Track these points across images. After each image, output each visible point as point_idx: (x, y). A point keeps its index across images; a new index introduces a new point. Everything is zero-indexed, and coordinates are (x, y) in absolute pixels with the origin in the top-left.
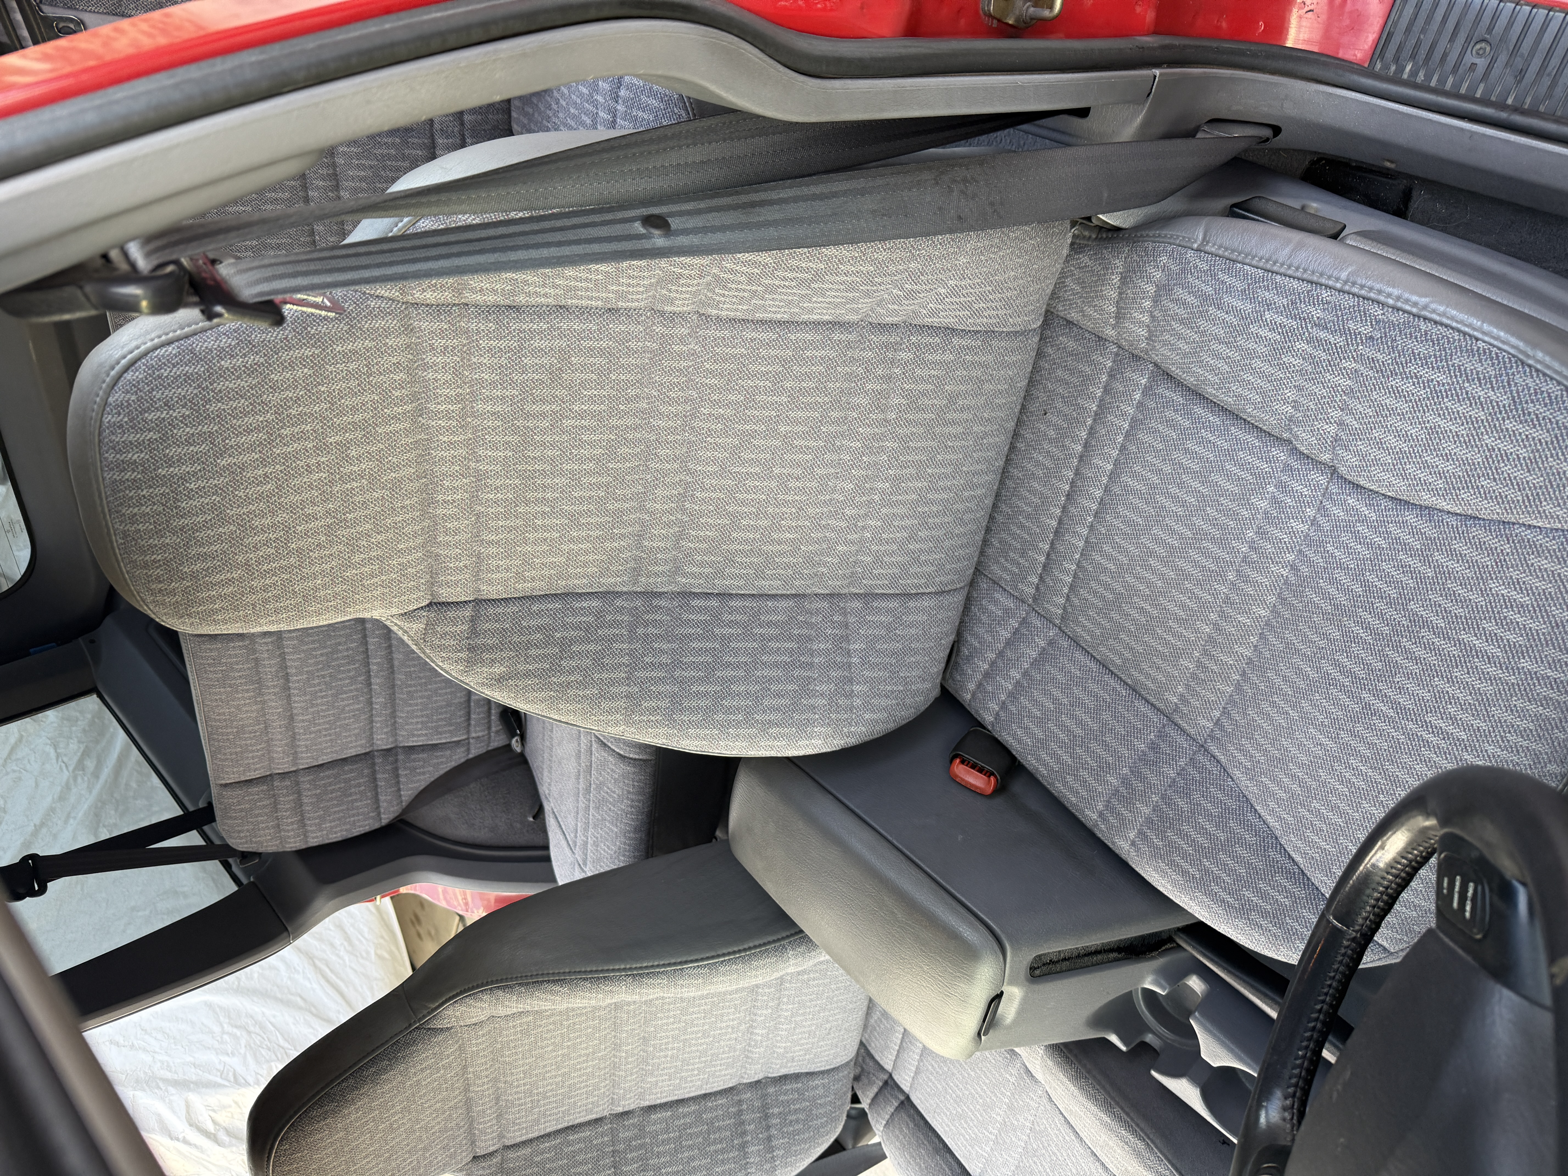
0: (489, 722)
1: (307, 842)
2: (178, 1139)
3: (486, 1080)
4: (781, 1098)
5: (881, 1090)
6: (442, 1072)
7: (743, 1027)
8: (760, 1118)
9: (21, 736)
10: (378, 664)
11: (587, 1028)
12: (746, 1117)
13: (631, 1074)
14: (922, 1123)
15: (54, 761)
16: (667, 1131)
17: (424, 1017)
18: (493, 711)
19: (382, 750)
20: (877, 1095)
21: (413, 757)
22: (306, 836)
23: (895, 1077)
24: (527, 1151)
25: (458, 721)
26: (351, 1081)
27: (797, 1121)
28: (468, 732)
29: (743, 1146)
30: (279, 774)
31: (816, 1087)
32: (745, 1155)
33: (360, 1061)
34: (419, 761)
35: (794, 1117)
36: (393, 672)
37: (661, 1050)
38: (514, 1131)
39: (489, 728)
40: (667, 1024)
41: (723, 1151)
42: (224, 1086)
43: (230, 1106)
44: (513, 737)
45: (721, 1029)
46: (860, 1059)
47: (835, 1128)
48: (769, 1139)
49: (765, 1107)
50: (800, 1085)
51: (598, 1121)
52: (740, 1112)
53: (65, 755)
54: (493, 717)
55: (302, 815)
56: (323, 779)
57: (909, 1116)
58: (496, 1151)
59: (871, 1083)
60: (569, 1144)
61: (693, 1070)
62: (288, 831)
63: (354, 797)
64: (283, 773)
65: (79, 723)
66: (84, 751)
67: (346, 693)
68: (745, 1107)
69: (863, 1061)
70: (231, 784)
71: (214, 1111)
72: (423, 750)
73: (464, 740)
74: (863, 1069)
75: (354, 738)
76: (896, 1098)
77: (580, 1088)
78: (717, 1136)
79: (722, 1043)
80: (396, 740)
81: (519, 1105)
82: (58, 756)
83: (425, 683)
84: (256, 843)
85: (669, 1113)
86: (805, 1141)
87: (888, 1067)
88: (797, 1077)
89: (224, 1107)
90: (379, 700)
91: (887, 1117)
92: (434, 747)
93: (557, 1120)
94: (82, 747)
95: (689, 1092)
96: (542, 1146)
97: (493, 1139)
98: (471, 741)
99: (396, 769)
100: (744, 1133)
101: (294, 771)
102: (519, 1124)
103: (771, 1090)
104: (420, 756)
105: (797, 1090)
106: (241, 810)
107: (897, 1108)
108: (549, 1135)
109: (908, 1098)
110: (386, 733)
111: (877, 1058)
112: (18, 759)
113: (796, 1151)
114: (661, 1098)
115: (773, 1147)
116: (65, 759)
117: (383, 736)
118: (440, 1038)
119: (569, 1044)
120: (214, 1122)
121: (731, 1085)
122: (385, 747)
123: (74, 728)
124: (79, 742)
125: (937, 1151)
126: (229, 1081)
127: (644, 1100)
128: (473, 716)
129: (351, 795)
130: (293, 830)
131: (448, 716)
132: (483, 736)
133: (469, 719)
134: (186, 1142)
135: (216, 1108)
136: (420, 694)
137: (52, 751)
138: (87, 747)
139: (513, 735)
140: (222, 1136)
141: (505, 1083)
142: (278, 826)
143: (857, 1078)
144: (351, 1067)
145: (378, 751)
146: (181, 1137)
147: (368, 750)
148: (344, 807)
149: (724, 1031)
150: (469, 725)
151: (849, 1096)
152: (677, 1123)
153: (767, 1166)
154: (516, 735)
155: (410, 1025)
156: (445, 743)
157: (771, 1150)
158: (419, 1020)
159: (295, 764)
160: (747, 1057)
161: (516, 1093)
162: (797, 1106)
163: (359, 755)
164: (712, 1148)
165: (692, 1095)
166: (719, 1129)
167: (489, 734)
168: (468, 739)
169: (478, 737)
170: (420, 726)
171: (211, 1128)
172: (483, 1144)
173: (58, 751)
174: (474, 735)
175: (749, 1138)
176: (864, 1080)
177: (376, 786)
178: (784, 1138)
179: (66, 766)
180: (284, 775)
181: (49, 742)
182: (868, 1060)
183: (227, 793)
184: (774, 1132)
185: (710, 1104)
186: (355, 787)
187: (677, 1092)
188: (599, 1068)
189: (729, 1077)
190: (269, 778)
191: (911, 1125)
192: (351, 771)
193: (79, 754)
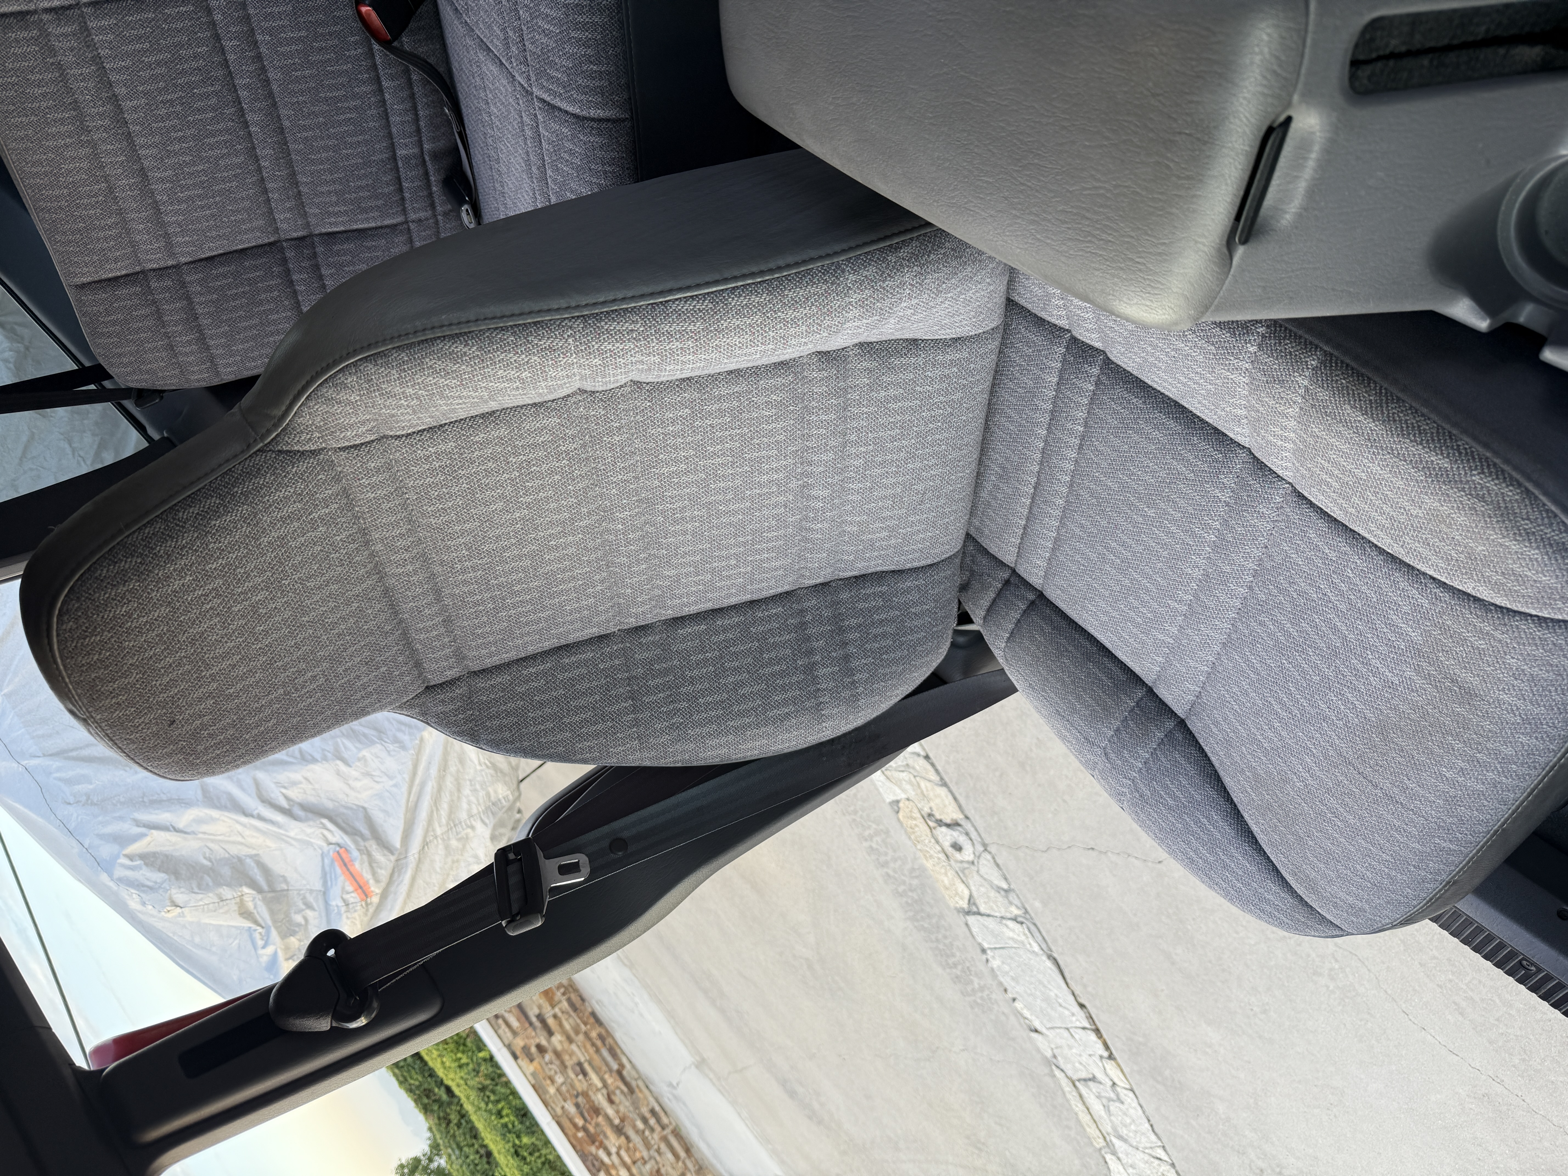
0: (430, 195)
1: (218, 374)
2: (252, 816)
3: (407, 556)
4: (860, 605)
5: (999, 594)
6: (322, 529)
7: (793, 484)
8: (832, 631)
9: (33, 434)
10: (247, 87)
11: (552, 472)
12: (812, 631)
13: (638, 561)
14: (1063, 624)
15: (70, 456)
16: (703, 650)
17: (269, 432)
18: (432, 178)
19: (292, 239)
20: (994, 601)
21: (336, 248)
22: (214, 365)
23: (1021, 571)
24: (504, 678)
25: (386, 190)
26: (159, 526)
27: (884, 635)
28: (404, 211)
29: (810, 668)
30: (154, 270)
31: (908, 591)
32: (815, 680)
33: (171, 497)
34: (344, 254)
35: (879, 630)
36: (274, 104)
37: (676, 522)
38: (478, 647)
39: (433, 206)
40: (677, 474)
41: (782, 674)
42: (291, 763)
43: (300, 783)
44: (461, 206)
45: (760, 485)
46: (968, 560)
47: (938, 647)
48: (847, 658)
49: (837, 618)
50: (884, 588)
51: (602, 638)
52: (803, 625)
53: (81, 449)
54: (434, 189)
55: (200, 331)
56: (217, 277)
57: (1044, 619)
58: (459, 679)
59: (985, 588)
60: (564, 669)
61: (728, 558)
62: (186, 354)
63: (267, 307)
64: (160, 269)
65: (90, 415)
66: (100, 444)
67: (214, 136)
68: (809, 617)
69: (973, 561)
70: (90, 283)
71: (285, 788)
72: (348, 239)
73: (401, 224)
74: (972, 572)
75: (245, 216)
76: (1023, 598)
77: (563, 581)
78: (773, 654)
79: (765, 512)
80: (308, 224)
81: (476, 604)
82: (74, 450)
83: (325, 124)
84: (147, 372)
85: (703, 627)
86: (896, 662)
87: (1009, 558)
88: (879, 576)
89: (294, 784)
90: (265, 152)
91: (1011, 626)
92: (361, 233)
93: (540, 632)
94: (97, 439)
95: (729, 596)
96: (525, 672)
97: (447, 658)
98: (412, 226)
99: (317, 267)
100: (810, 652)
101: (173, 267)
102: (482, 636)
103: (845, 595)
104: (345, 246)
105: (882, 595)
106: (114, 323)
107: (1025, 611)
108: (533, 657)
109: (1041, 595)
110: (290, 209)
111: (993, 550)
112: (34, 457)
113: (885, 675)
114: (688, 605)
115: (852, 670)
116: (82, 453)
117: (288, 215)
118: (302, 466)
119: (529, 500)
120: (287, 798)
121: (787, 588)
122: (295, 235)
123: (86, 422)
124: (94, 435)
125: (1088, 657)
126: (295, 758)
127: (664, 607)
128: (405, 185)
129: (261, 303)
130: (192, 353)
131: (370, 182)
132: (426, 219)
133: (400, 190)
134: (260, 818)
135: (286, 785)
136: (322, 143)
137: (67, 446)
138: (102, 438)
139: (462, 202)
140: (298, 811)
141: (441, 564)
142: (172, 347)
143: (964, 588)
144: (156, 507)
145: (287, 240)
146: (255, 813)
147: (272, 239)
148: (256, 321)
149: (765, 490)
150: (403, 199)
151: (955, 612)
152: (715, 639)
153: (846, 694)
154: (465, 202)
155: (249, 446)
156: (376, 228)
157: (851, 672)
158: (263, 437)
159: (172, 255)
160: (806, 540)
161: (465, 583)
162: (883, 616)
163: (262, 246)
164: (768, 670)
165: (733, 601)
166: (775, 645)
167: (435, 216)
168: (406, 222)
169: (420, 220)
170: (334, 199)
171: (284, 804)
172: (434, 666)
173: (74, 445)
174: (413, 216)
175: (818, 658)
176: (976, 585)
177: (295, 292)
178: (866, 657)
179: (84, 460)
180: (161, 271)
181: (62, 437)
182: (979, 557)
183: (88, 297)
184: (852, 649)
185: (760, 615)
186: (265, 291)
187: (710, 595)
188: (586, 548)
189: (781, 572)
190: (141, 276)
191: (1048, 629)
192: (256, 268)
193: (95, 447)
